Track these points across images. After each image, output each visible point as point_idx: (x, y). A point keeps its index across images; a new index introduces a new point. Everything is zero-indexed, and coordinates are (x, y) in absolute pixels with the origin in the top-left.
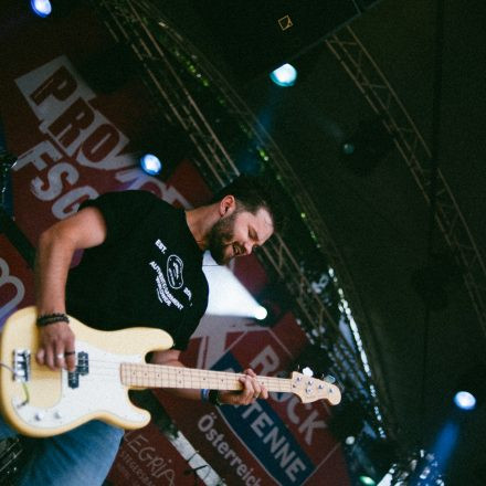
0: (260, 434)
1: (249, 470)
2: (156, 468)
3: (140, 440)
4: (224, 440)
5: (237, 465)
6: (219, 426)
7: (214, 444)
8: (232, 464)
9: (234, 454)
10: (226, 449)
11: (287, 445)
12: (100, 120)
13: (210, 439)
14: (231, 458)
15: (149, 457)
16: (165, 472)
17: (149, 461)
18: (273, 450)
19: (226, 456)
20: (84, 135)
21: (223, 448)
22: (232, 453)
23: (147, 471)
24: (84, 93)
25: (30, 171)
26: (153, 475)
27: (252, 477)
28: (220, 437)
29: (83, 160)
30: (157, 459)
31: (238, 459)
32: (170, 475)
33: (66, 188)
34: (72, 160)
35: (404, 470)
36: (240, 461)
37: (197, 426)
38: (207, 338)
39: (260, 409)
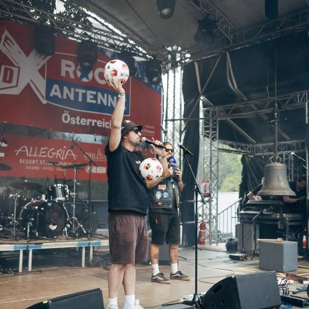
0: (94, 102)
1: (102, 121)
2: (61, 155)
3: (43, 151)
4: (81, 118)
5: (96, 123)
7: (78, 123)
8: (93, 125)
9: (90, 120)
10: (85, 121)
11: (110, 96)
13: (74, 123)
14: (91, 123)
15: (53, 153)
16: (67, 154)
17: (55, 155)
18: (105, 104)
19: (88, 124)
21: (84, 122)
22: (89, 120)
23: (59, 160)
26: (63, 159)
27: (107, 123)
28: (78, 118)
30: (58, 151)
31: (94, 121)
32: (70, 153)
35: (167, 63)
36: (96, 121)
37: (63, 123)
39: (84, 91)
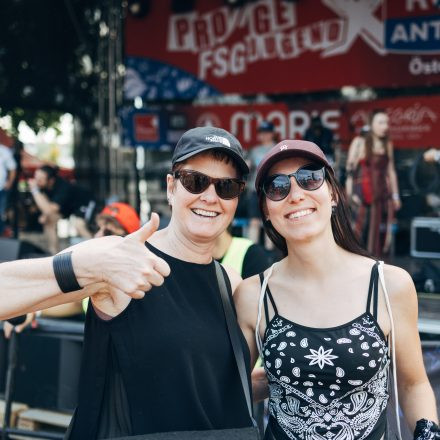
6: (426, 59)
7: (435, 70)
12: (208, 17)
20: (210, 31)
23: (409, 123)
24: (192, 17)
25: (209, 71)
28: (435, 64)
29: (221, 40)
33: (227, 57)
34: (218, 46)
38: (364, 31)
